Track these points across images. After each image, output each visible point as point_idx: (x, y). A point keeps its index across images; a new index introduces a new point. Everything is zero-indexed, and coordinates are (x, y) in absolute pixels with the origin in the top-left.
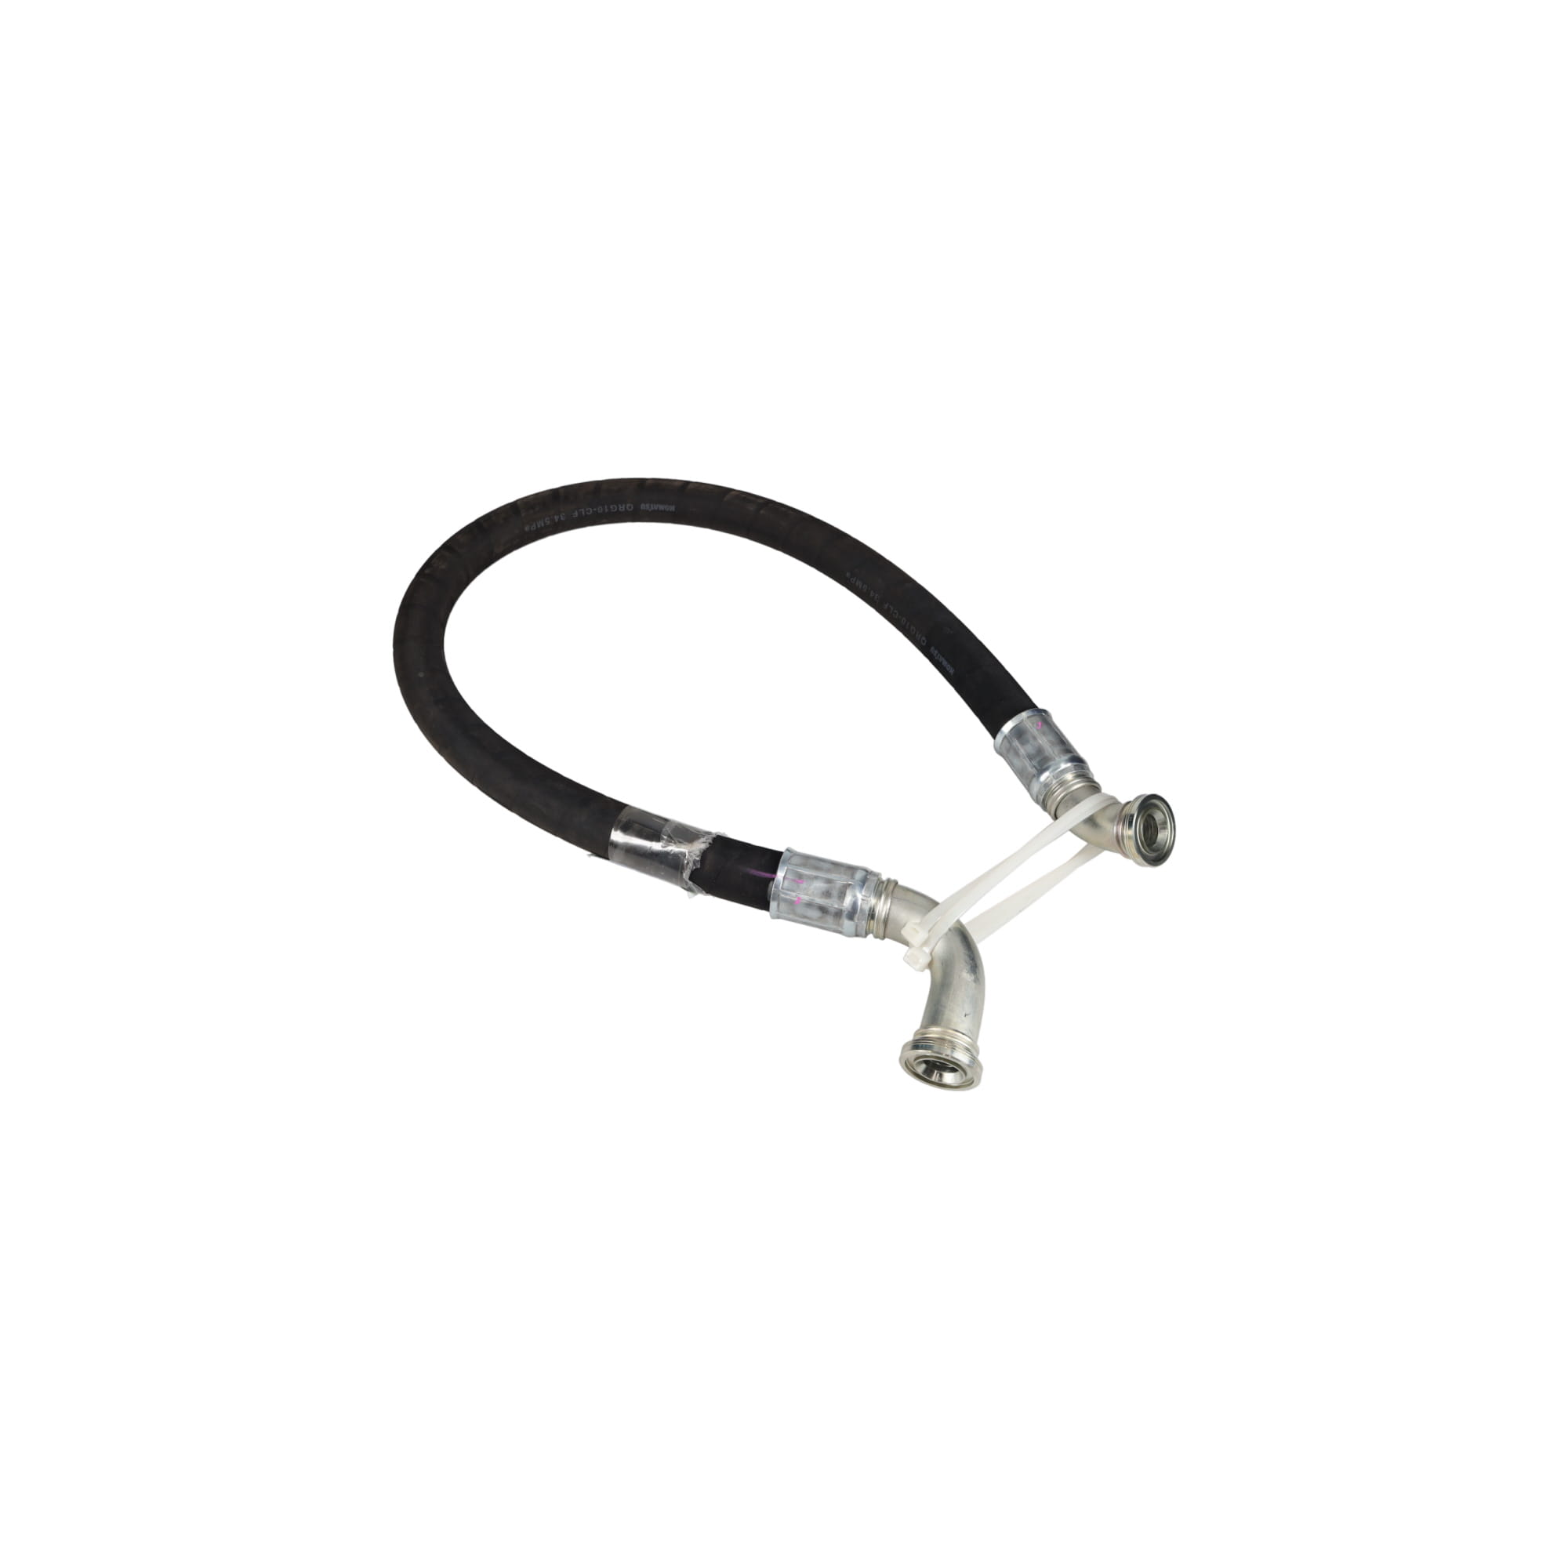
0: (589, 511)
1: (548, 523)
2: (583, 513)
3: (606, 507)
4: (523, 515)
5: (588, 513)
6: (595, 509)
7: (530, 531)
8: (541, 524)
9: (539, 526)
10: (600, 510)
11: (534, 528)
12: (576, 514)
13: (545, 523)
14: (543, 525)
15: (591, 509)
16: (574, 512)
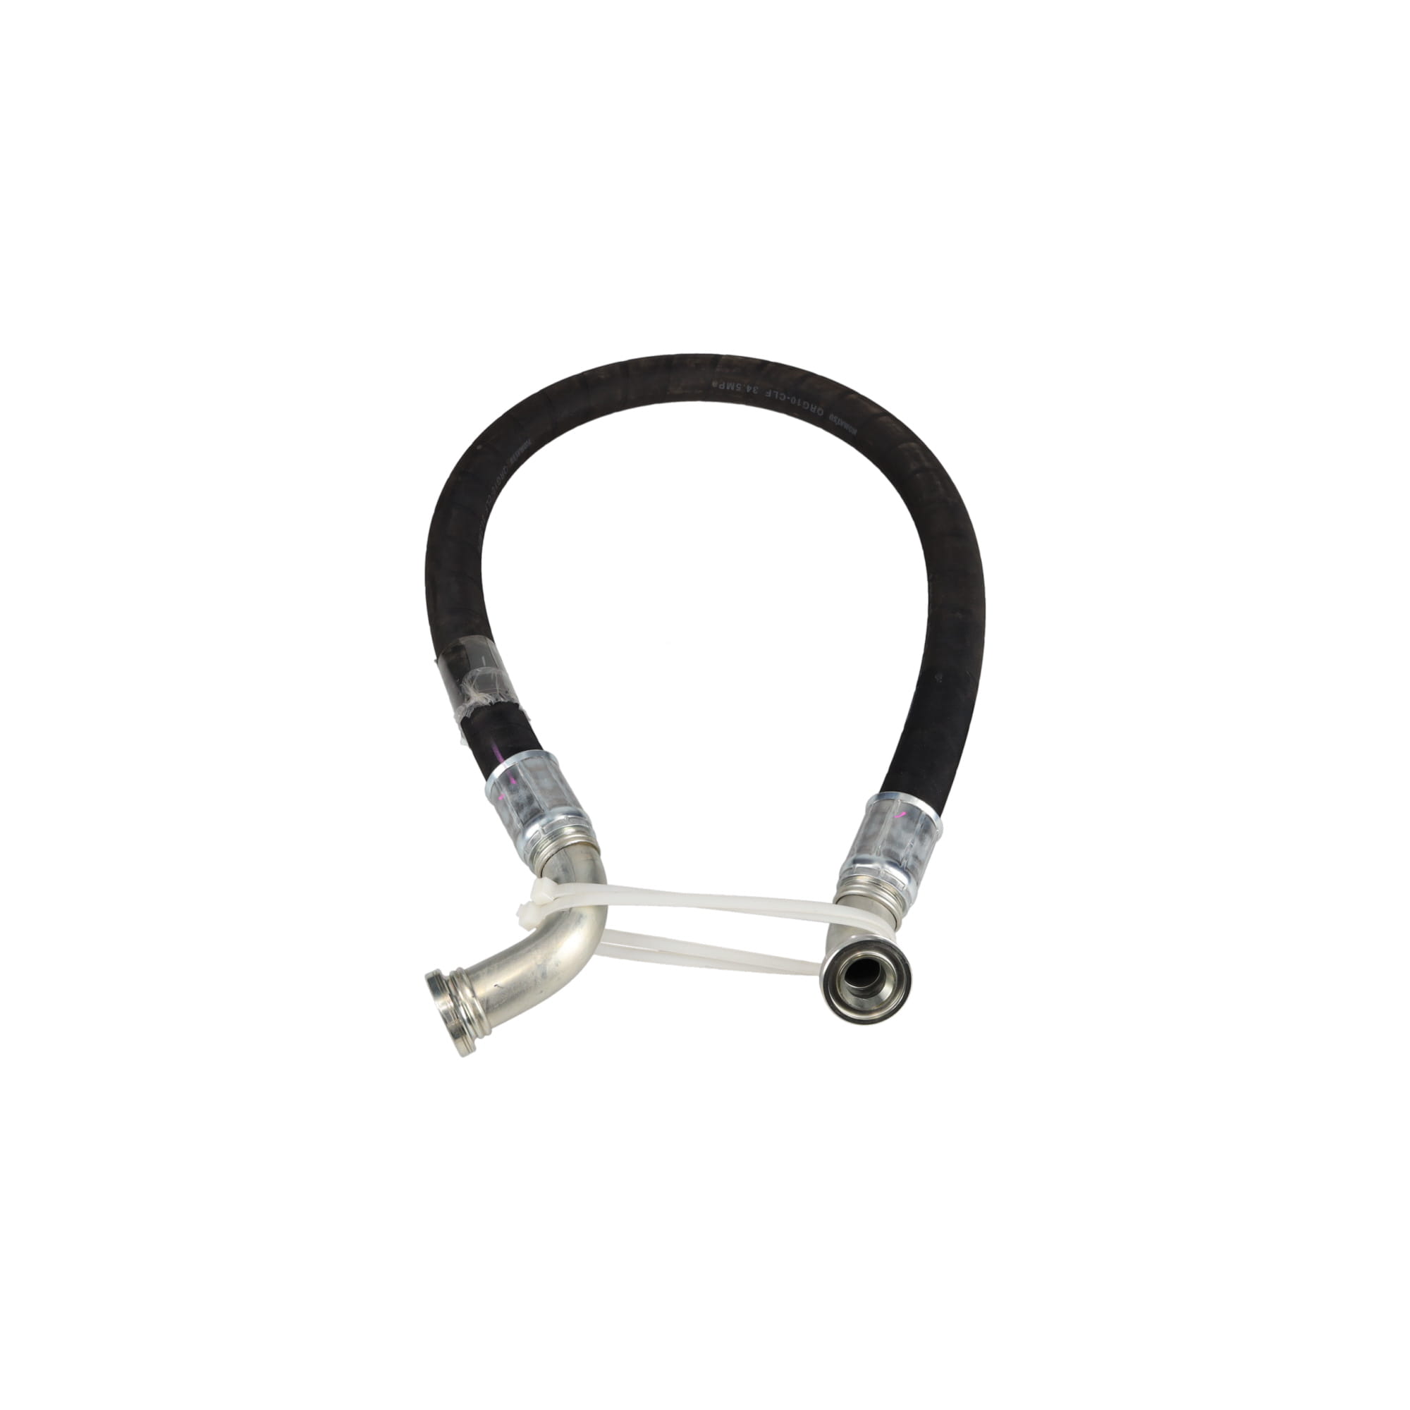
0: (782, 397)
1: (739, 389)
2: (777, 396)
3: (799, 400)
4: (718, 370)
5: (780, 398)
6: (788, 398)
7: (717, 388)
8: (730, 386)
9: (728, 388)
10: (793, 400)
11: (722, 386)
12: (769, 394)
13: (735, 388)
14: (733, 389)
15: (785, 397)
16: (768, 391)
